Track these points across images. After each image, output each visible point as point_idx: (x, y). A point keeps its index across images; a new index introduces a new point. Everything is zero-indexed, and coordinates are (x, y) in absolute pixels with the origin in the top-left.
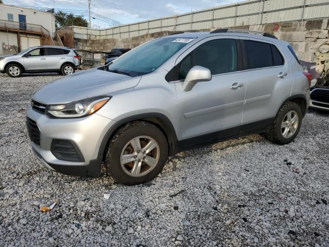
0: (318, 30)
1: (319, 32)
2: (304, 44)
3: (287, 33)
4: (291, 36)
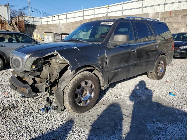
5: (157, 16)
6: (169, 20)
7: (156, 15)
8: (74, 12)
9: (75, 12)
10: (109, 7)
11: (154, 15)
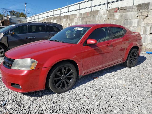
0: (147, 10)
1: (148, 12)
2: (136, 21)
3: (124, 14)
4: (126, 15)
10: (61, 9)
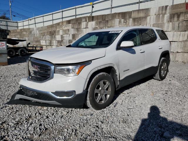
5: (164, 12)
6: (186, 17)
7: (162, 11)
8: (51, 13)
9: (53, 13)
10: (93, 4)
11: (159, 11)
